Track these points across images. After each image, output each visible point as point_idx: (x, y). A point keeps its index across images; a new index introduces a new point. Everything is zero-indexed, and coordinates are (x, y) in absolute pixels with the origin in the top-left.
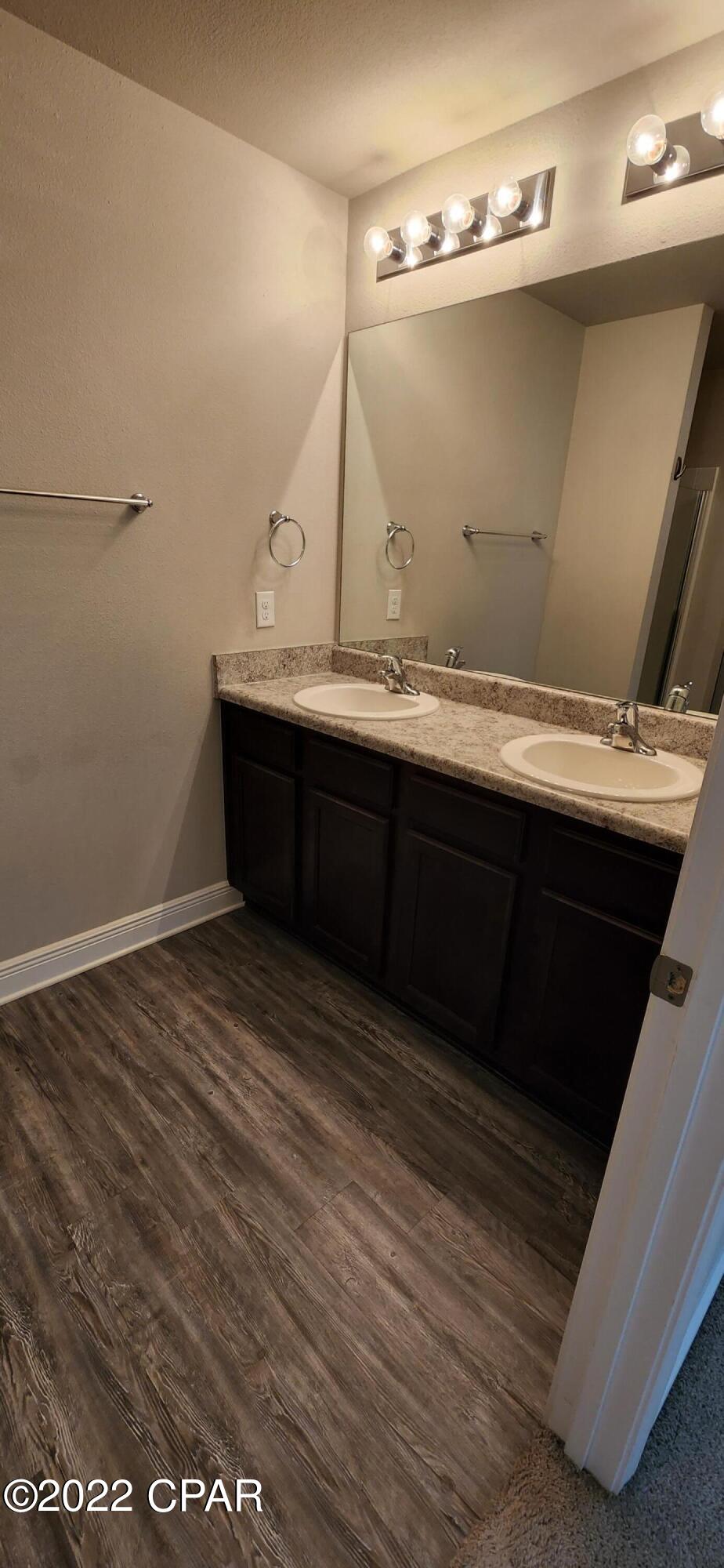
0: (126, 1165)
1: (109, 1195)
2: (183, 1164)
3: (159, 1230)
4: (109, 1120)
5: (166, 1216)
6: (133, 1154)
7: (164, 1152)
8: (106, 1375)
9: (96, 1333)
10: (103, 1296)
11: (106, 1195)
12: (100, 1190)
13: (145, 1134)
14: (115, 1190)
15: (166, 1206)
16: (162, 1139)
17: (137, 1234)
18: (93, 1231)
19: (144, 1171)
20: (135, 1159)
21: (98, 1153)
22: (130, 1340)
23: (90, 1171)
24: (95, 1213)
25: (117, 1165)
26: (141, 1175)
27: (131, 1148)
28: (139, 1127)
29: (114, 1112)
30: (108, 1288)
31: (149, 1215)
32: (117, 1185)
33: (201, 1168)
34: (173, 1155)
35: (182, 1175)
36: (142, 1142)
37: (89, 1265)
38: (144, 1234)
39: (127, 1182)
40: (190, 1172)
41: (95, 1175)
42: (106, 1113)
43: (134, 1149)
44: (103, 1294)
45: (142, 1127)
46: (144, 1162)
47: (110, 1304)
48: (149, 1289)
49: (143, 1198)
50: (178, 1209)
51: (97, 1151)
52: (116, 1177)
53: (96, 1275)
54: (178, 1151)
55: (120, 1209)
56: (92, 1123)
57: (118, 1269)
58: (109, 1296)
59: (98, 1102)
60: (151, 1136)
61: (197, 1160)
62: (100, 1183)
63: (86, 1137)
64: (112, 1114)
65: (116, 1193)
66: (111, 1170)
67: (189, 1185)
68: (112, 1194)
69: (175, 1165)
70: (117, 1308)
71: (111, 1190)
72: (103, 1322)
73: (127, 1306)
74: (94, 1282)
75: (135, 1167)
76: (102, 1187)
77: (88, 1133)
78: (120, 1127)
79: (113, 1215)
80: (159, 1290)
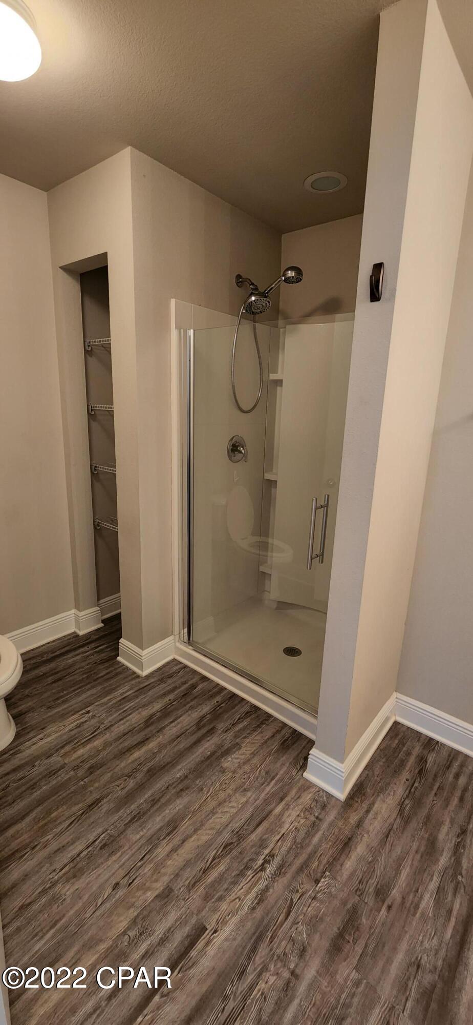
0: (381, 893)
1: (357, 890)
2: (404, 946)
3: (348, 947)
4: (406, 861)
5: (359, 949)
6: (392, 894)
7: (405, 922)
8: (254, 949)
9: (274, 928)
10: (295, 923)
11: (356, 888)
12: (357, 882)
13: (411, 897)
14: (361, 894)
15: (366, 946)
16: (414, 915)
17: (339, 929)
18: (330, 893)
19: (383, 911)
20: (389, 898)
21: (380, 867)
22: (275, 958)
23: (366, 868)
24: (342, 887)
25: (379, 886)
26: (379, 911)
27: (394, 891)
28: (414, 889)
29: (414, 863)
30: (300, 923)
31: (354, 933)
32: (365, 893)
33: (408, 967)
34: (406, 932)
35: (395, 949)
36: (404, 898)
37: (310, 900)
38: (341, 935)
39: (370, 900)
40: (400, 958)
41: (365, 872)
42: (411, 857)
43: (395, 893)
44: (296, 922)
45: (415, 891)
46: (389, 907)
47: (291, 930)
48: (307, 959)
49: (364, 920)
50: (368, 958)
51: (381, 864)
52: (370, 890)
53: (305, 909)
54: (412, 936)
55: (351, 905)
56: (398, 850)
57: (314, 923)
58: (296, 926)
59: (415, 846)
60: (412, 904)
61: (413, 960)
62: (362, 879)
63: (387, 850)
64: (412, 862)
65: (359, 896)
66: (373, 883)
67: (389, 961)
68: (358, 893)
69: (400, 939)
70: (291, 937)
71: (360, 891)
72: (281, 929)
73: (294, 944)
74: (302, 910)
75: (383, 901)
76: (359, 883)
77: (390, 851)
78: (406, 874)
79: (344, 903)
80: (309, 967)
